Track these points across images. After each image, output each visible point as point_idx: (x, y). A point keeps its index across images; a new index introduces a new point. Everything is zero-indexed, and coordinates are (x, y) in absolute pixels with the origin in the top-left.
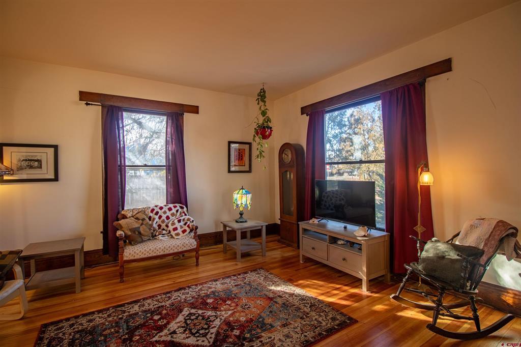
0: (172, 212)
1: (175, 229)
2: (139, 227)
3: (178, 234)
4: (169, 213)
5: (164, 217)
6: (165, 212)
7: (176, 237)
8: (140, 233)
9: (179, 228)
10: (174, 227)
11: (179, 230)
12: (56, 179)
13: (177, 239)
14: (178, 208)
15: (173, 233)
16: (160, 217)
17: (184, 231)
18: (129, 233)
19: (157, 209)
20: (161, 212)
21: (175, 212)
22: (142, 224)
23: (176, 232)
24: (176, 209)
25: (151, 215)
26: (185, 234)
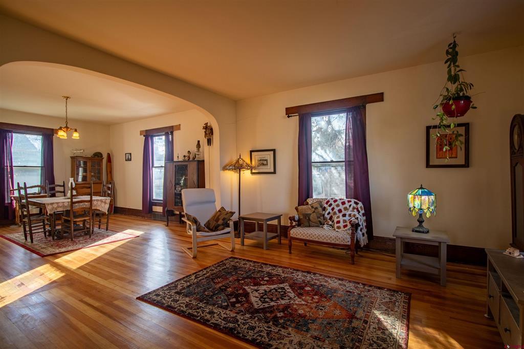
0: (344, 206)
1: (338, 222)
2: (311, 214)
3: (339, 228)
4: (341, 207)
5: (336, 209)
6: (338, 206)
7: (337, 230)
8: (309, 220)
9: (342, 222)
10: (338, 220)
11: (341, 224)
12: (274, 173)
13: (337, 231)
14: (352, 203)
15: (336, 225)
16: (333, 209)
17: (345, 226)
18: (302, 217)
19: (331, 202)
20: (334, 205)
21: (348, 207)
22: (314, 212)
23: (338, 225)
24: (350, 203)
25: (326, 206)
26: (346, 229)
